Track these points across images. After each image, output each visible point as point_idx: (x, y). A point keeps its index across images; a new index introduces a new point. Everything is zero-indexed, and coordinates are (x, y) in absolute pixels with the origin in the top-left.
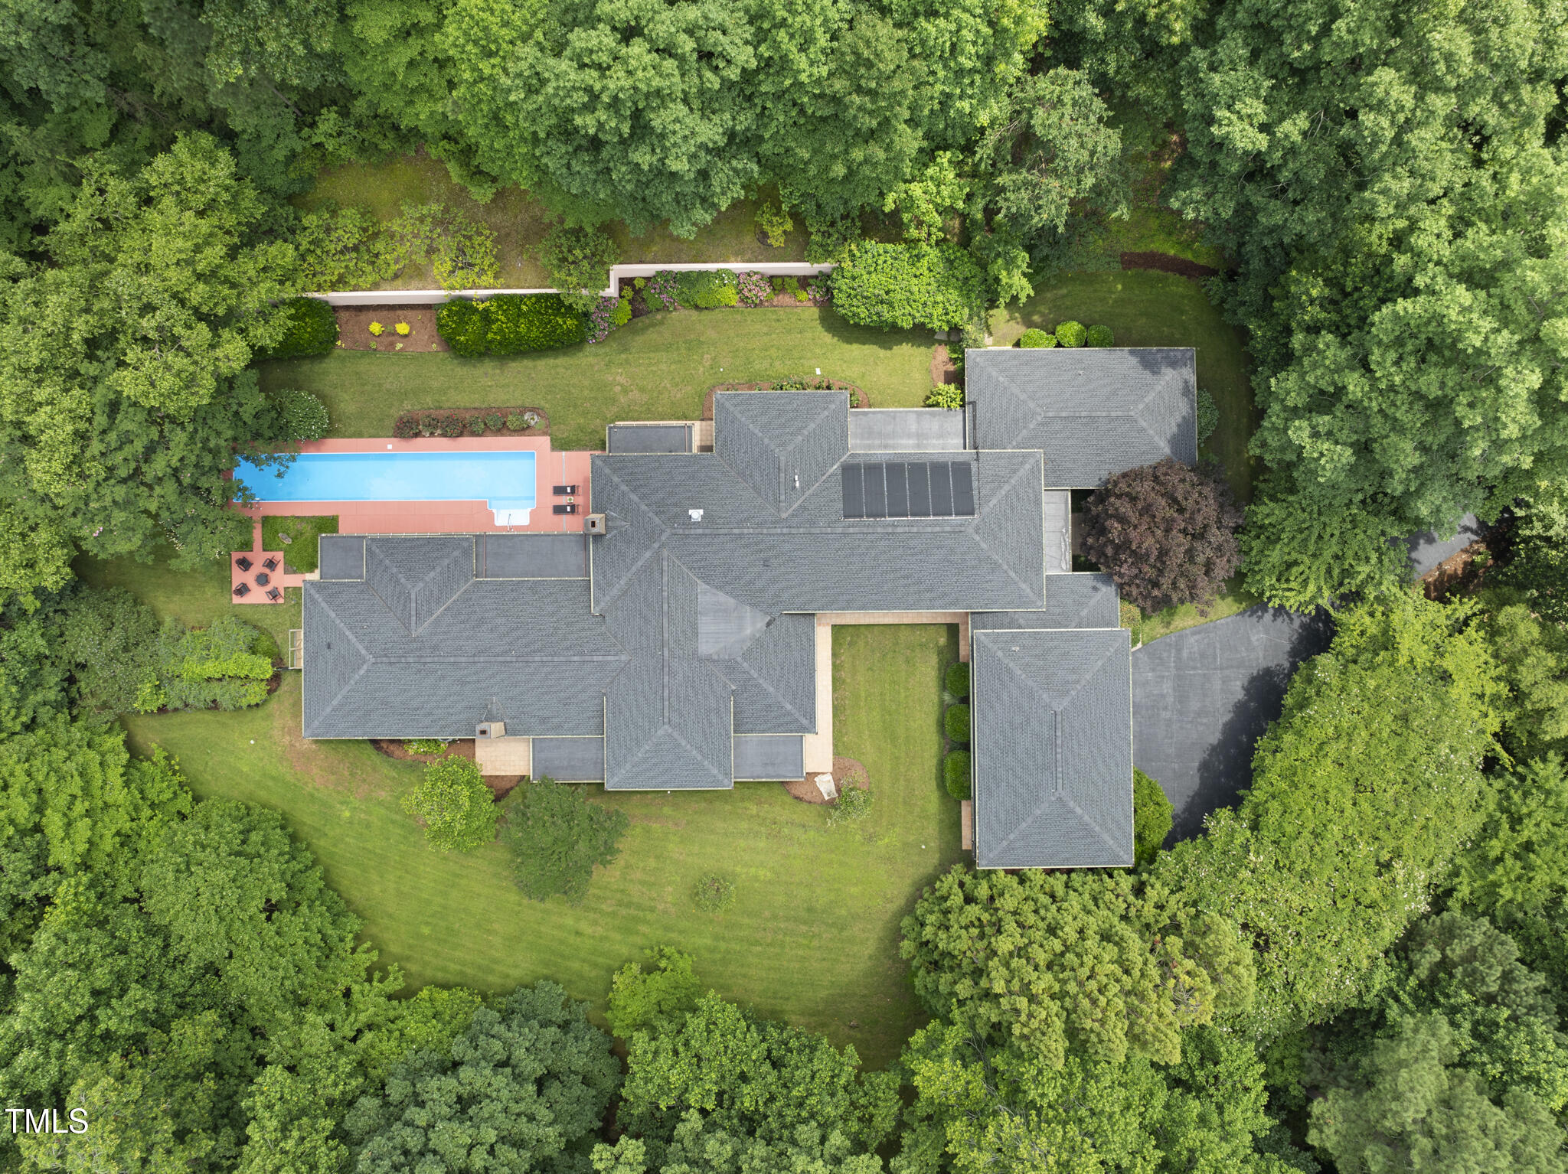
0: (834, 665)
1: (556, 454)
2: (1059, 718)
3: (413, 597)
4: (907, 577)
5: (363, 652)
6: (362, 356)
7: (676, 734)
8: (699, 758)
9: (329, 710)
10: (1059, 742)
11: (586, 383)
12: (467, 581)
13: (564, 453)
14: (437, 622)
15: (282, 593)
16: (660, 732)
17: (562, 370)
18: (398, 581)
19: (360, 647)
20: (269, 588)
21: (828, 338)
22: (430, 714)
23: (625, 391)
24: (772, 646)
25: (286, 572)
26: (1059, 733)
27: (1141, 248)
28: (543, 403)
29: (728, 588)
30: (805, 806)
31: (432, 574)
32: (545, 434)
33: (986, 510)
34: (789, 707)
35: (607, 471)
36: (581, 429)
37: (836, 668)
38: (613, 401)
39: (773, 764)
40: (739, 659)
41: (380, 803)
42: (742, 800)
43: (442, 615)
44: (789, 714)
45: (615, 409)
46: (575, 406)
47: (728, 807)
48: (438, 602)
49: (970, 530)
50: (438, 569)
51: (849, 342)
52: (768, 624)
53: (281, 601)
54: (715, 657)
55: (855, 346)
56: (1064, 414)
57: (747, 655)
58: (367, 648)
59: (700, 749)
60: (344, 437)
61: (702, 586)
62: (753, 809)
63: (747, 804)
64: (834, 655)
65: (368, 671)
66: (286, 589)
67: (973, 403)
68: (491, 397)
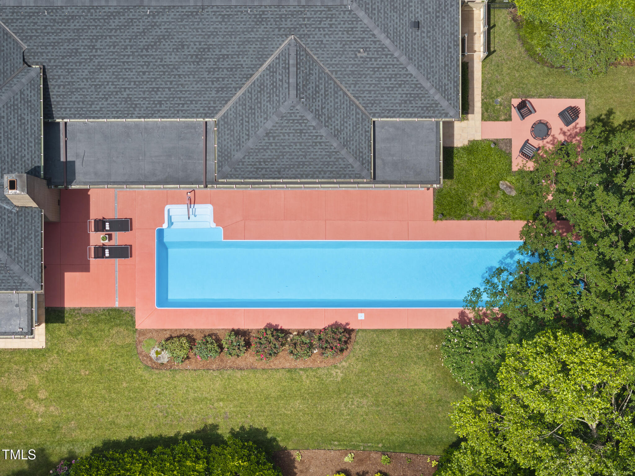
1: (127, 304)
3: (293, 92)
5: (361, 14)
12: (225, 117)
13: (117, 305)
14: (262, 58)
15: (515, 113)
18: (318, 115)
19: (366, 20)
20: (531, 119)
25: (509, 142)
28: (147, 375)
31: (269, 125)
32: (143, 333)
35: (16, 268)
36: (91, 338)
43: (256, 67)
46: (101, 370)
48: (261, 86)
50: (261, 132)
53: (516, 102)
58: (357, 19)
60: (425, 331)
66: (509, 118)
68: (218, 385)
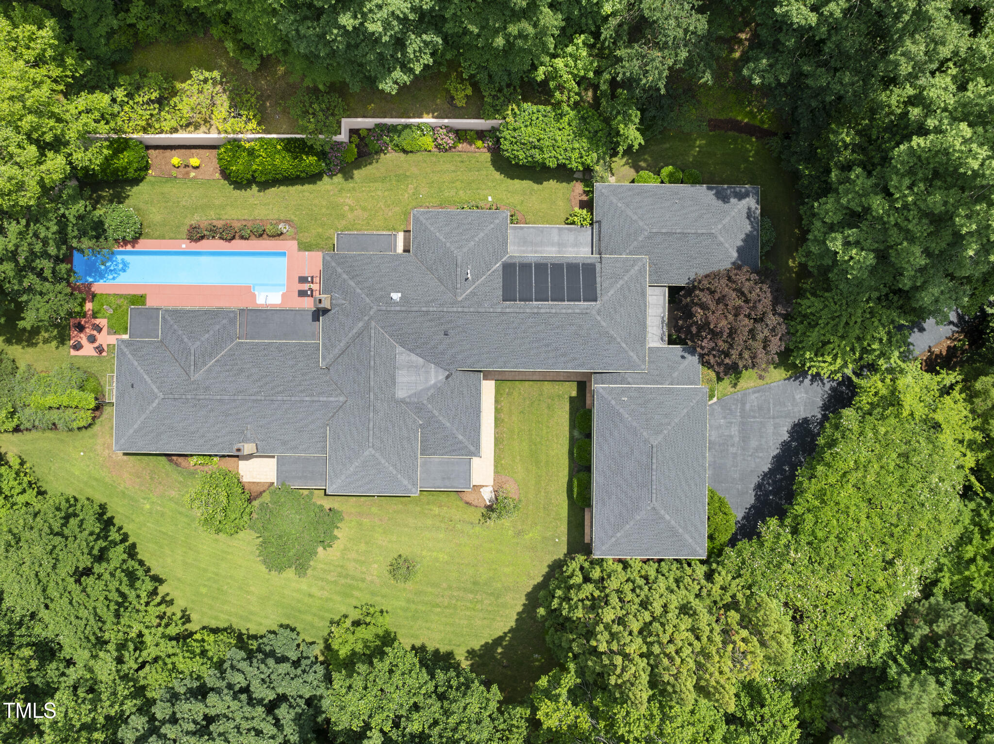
0: (496, 409)
1: (301, 253)
2: (655, 450)
3: (192, 351)
4: (547, 345)
5: (156, 390)
6: (166, 182)
7: (377, 455)
8: (395, 472)
9: (131, 431)
10: (654, 467)
11: (324, 203)
12: (232, 342)
13: (307, 253)
14: (209, 370)
15: (106, 349)
16: (367, 453)
17: (307, 194)
18: (182, 340)
19: (154, 387)
20: (96, 345)
21: (497, 175)
22: (203, 436)
23: (352, 209)
24: (449, 393)
25: (109, 333)
26: (654, 461)
27: (723, 117)
28: (293, 217)
29: (418, 351)
30: (473, 509)
31: (207, 336)
32: (293, 239)
33: (605, 298)
34: (461, 437)
35: (333, 264)
36: (319, 236)
37: (497, 411)
38: (343, 216)
39: (449, 478)
40: (425, 402)
41: (171, 499)
42: (428, 503)
43: (213, 366)
44: (461, 442)
45: (344, 223)
46: (316, 220)
47: (418, 509)
48: (211, 356)
49: (594, 312)
50: (211, 333)
51: (512, 178)
52: (447, 377)
53: (104, 354)
54: (408, 400)
55: (516, 181)
56: (664, 231)
57: (431, 399)
58: (158, 388)
59: (395, 466)
60: (152, 238)
61: (399, 349)
62: (436, 510)
63: (431, 507)
64: (496, 401)
65: (159, 404)
66: (108, 345)
67: (599, 222)
68: (256, 212)
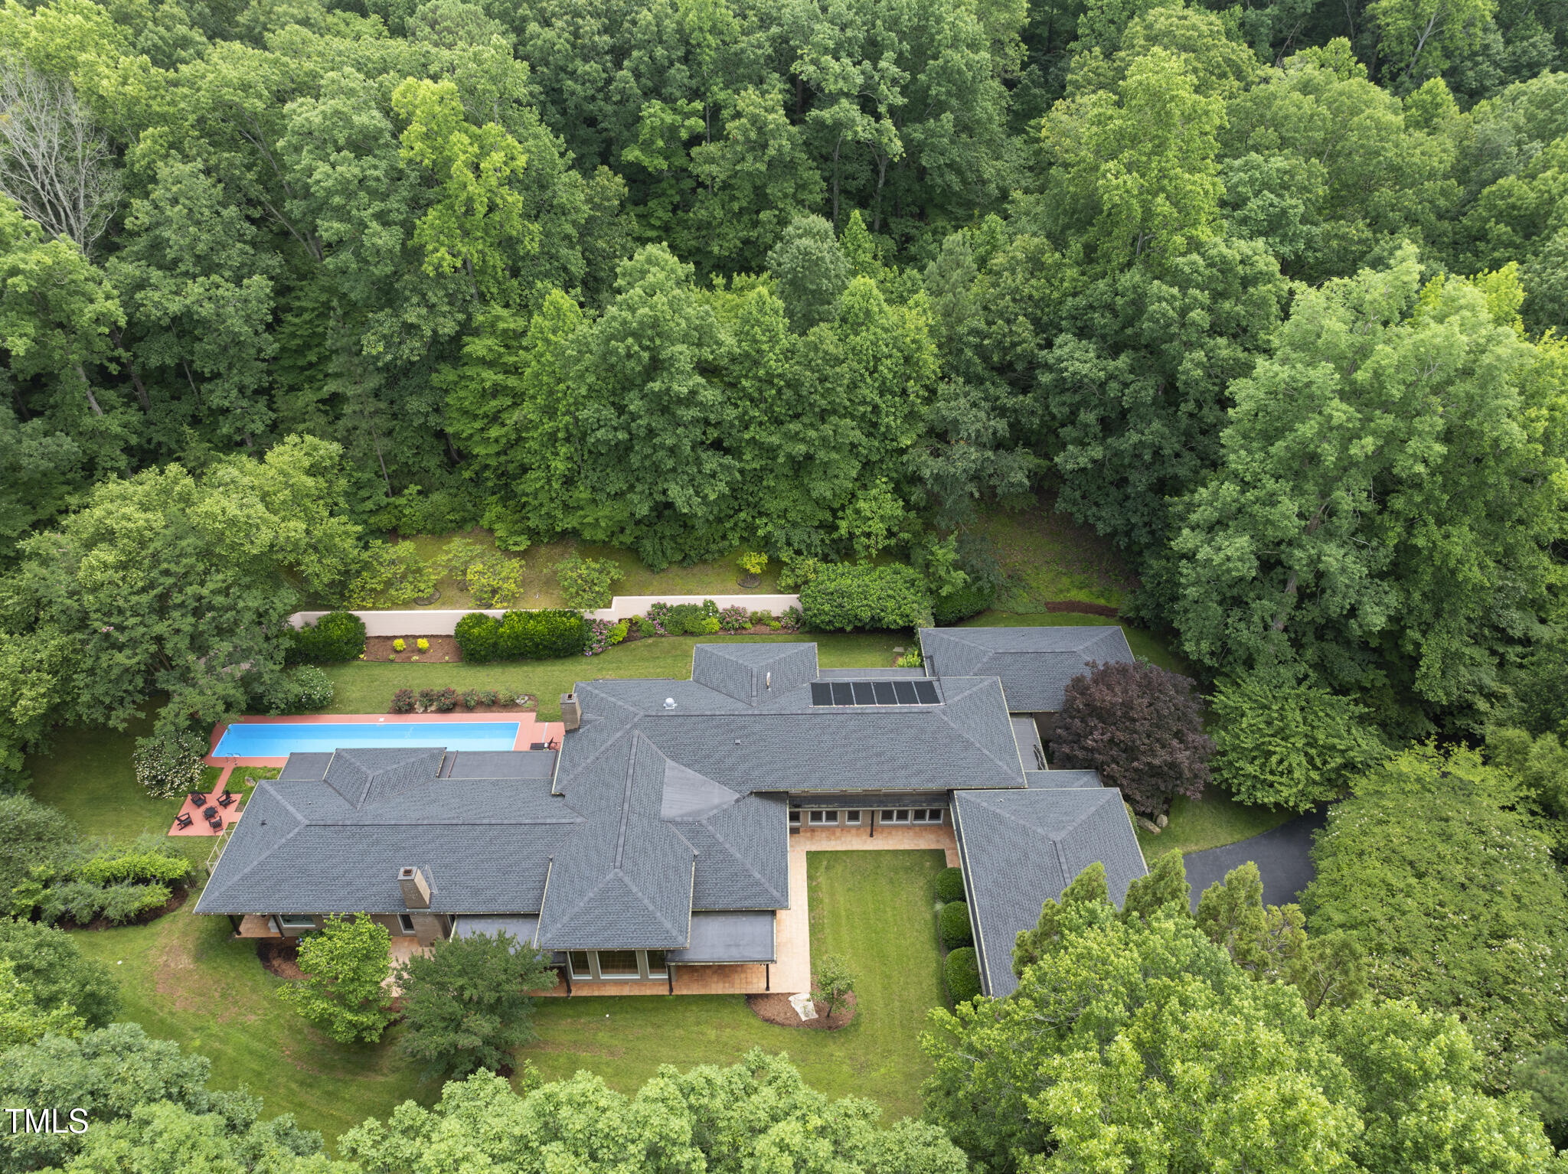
0: (810, 888)
1: (540, 724)
2: (1059, 846)
3: (370, 779)
6: (378, 666)
7: (627, 879)
8: (651, 908)
9: (236, 878)
10: (1065, 867)
13: (546, 723)
15: (225, 826)
16: (609, 877)
17: (557, 673)
20: (214, 820)
24: (740, 818)
25: (238, 810)
26: (1063, 860)
27: (1061, 598)
29: (697, 767)
30: (777, 1029)
31: (395, 766)
32: (532, 710)
33: (950, 702)
34: (757, 876)
35: (589, 688)
39: (737, 946)
40: (704, 822)
41: (245, 1030)
42: (698, 1024)
44: (758, 883)
47: (680, 1032)
48: (393, 788)
49: (938, 713)
50: (402, 764)
52: (737, 801)
53: (221, 833)
54: (679, 819)
56: (1012, 651)
57: (714, 820)
58: (305, 816)
59: (653, 900)
60: (342, 713)
61: (669, 763)
62: (712, 1034)
63: (704, 1028)
64: (810, 877)
66: (231, 824)
68: (488, 688)
